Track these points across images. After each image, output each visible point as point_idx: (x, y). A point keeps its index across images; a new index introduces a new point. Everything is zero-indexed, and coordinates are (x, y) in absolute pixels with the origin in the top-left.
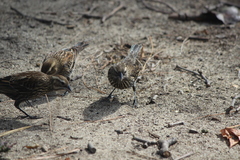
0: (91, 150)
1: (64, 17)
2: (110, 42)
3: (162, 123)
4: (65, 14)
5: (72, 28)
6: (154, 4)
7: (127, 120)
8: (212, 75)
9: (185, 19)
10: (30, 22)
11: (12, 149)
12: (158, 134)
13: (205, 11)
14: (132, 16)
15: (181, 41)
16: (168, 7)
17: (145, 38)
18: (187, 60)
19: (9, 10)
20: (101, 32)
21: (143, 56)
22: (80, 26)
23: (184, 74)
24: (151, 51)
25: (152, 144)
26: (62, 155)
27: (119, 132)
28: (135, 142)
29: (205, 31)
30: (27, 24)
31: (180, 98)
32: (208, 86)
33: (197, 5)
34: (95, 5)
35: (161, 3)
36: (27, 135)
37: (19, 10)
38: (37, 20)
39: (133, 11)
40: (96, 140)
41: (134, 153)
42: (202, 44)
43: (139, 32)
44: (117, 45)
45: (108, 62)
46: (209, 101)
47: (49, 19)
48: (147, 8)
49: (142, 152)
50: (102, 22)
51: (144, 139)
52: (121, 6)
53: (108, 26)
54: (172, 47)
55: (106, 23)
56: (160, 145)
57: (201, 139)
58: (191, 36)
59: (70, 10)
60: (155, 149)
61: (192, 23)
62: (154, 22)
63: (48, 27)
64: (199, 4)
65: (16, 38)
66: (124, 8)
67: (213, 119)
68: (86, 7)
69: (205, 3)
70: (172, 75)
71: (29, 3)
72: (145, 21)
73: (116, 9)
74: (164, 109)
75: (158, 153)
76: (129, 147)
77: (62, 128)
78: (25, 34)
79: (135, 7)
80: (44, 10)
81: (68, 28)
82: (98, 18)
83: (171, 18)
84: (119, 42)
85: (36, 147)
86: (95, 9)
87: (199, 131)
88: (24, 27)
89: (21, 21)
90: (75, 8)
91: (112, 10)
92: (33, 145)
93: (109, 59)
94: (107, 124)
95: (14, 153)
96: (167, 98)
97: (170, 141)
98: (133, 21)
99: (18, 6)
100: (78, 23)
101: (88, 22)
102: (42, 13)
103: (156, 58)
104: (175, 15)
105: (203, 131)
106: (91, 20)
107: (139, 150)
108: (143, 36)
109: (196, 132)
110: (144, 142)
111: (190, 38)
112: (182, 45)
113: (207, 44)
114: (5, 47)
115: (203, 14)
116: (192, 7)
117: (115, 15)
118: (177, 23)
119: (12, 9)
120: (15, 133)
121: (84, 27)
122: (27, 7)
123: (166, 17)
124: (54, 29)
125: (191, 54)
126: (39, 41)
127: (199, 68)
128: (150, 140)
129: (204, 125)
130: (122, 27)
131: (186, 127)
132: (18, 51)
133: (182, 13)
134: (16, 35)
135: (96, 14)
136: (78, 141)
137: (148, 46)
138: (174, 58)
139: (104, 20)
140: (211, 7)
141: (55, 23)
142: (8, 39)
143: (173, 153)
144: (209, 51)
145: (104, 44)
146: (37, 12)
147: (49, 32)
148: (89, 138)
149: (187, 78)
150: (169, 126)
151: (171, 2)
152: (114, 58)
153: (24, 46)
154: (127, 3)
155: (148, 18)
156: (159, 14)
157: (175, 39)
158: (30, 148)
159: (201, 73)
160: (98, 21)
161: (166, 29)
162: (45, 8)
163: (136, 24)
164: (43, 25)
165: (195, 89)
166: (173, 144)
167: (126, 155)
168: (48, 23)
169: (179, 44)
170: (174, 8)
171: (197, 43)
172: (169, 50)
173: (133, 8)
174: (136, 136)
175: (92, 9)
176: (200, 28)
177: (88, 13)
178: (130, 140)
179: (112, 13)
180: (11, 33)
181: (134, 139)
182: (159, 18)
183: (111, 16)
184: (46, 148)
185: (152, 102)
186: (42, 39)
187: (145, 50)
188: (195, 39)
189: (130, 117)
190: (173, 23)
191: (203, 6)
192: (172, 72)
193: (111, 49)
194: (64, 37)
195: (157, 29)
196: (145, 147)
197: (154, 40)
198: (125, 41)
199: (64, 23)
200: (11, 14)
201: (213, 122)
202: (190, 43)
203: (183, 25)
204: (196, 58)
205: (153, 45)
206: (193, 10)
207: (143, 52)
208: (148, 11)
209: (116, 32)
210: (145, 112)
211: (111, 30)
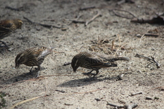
1: (60, 23)
2: (91, 39)
3: (127, 93)
4: (60, 21)
5: (65, 30)
6: (121, 12)
7: (103, 92)
8: (161, 60)
9: (142, 22)
10: (37, 27)
12: (124, 100)
13: (156, 17)
14: (106, 20)
15: (139, 37)
16: (131, 14)
17: (115, 36)
18: (144, 50)
19: (22, 19)
20: (85, 32)
21: (114, 48)
22: (70, 29)
23: (142, 60)
24: (119, 44)
25: (121, 107)
27: (98, 100)
28: (109, 106)
29: (156, 30)
30: (35, 28)
31: (140, 76)
32: (158, 67)
33: (150, 12)
34: (80, 14)
35: (126, 11)
36: (35, 103)
37: (29, 19)
38: (42, 25)
39: (107, 18)
40: (82, 106)
42: (154, 39)
43: (111, 31)
44: (96, 41)
46: (159, 77)
47: (49, 25)
48: (116, 15)
50: (85, 26)
51: (115, 104)
52: (98, 14)
53: (89, 28)
54: (134, 41)
55: (88, 26)
56: (126, 108)
57: (154, 104)
58: (146, 33)
59: (64, 18)
61: (147, 24)
62: (121, 24)
63: (49, 30)
64: (152, 12)
65: (28, 38)
66: (101, 16)
67: (162, 90)
68: (75, 15)
69: (155, 11)
70: (134, 60)
71: (36, 14)
72: (115, 24)
73: (95, 17)
74: (128, 83)
77: (59, 98)
78: (33, 35)
79: (108, 14)
81: (63, 30)
82: (83, 23)
83: (132, 21)
84: (97, 39)
86: (80, 17)
87: (153, 98)
88: (32, 30)
89: (31, 26)
90: (67, 17)
91: (92, 17)
94: (89, 94)
96: (130, 76)
97: (133, 105)
98: (107, 25)
99: (28, 16)
100: (69, 27)
101: (76, 26)
102: (44, 20)
103: (123, 49)
104: (135, 19)
105: (155, 98)
106: (78, 25)
108: (113, 34)
109: (151, 99)
110: (115, 106)
111: (146, 35)
112: (140, 39)
113: (157, 39)
114: (20, 44)
115: (154, 19)
116: (147, 14)
117: (95, 20)
118: (136, 25)
119: (24, 18)
120: (28, 102)
121: (73, 29)
122: (35, 16)
123: (129, 21)
124: (53, 31)
125: (147, 45)
126: (43, 39)
127: (152, 55)
128: (119, 105)
129: (156, 94)
130: (99, 28)
131: (144, 96)
133: (140, 18)
134: (27, 35)
135: (81, 20)
136: (70, 107)
137: (117, 41)
138: (135, 48)
139: (86, 24)
140: (160, 14)
141: (54, 27)
144: (159, 44)
145: (87, 40)
146: (41, 19)
147: (49, 33)
148: (77, 104)
149: (144, 62)
150: (132, 95)
151: (133, 11)
153: (33, 43)
154: (102, 12)
155: (117, 22)
156: (124, 19)
159: (153, 58)
160: (83, 25)
161: (129, 29)
162: (47, 17)
163: (109, 26)
164: (45, 29)
165: (149, 70)
166: (135, 107)
168: (49, 27)
169: (138, 39)
170: (135, 15)
171: (150, 38)
172: (132, 43)
173: (107, 16)
174: (109, 103)
175: (78, 17)
176: (152, 28)
177: (76, 20)
178: (105, 105)
179: (93, 19)
180: (24, 34)
181: (108, 104)
182: (124, 22)
183: (91, 22)
185: (120, 79)
186: (45, 38)
188: (149, 36)
189: (105, 90)
190: (134, 25)
191: (154, 13)
192: (133, 58)
194: (59, 36)
195: (123, 29)
197: (121, 37)
198: (101, 38)
199: (60, 26)
200: (24, 21)
201: (162, 92)
202: (145, 38)
203: (141, 26)
204: (150, 48)
205: (120, 40)
206: (148, 16)
207: (113, 45)
208: (117, 17)
209: (95, 32)
210: (115, 86)
211: (91, 31)
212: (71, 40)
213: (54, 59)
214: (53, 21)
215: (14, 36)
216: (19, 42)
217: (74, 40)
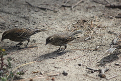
0: (65, 74)
1: (52, 7)
2: (76, 19)
4: (53, 5)
5: (56, 12)
7: (83, 59)
9: (114, 7)
10: (35, 9)
11: (26, 73)
14: (87, 5)
15: (111, 18)
16: (105, 1)
17: (93, 17)
18: (114, 28)
19: (25, 3)
20: (71, 14)
21: (92, 26)
22: (60, 11)
23: (113, 35)
24: (96, 23)
25: (96, 71)
26: (51, 76)
28: (87, 70)
30: (34, 10)
34: (68, 0)
36: (33, 66)
37: (30, 3)
38: (39, 8)
39: (87, 3)
40: (68, 69)
41: (87, 75)
43: (90, 14)
44: (79, 21)
45: (74, 29)
47: (45, 8)
48: (94, 1)
49: (91, 75)
50: (71, 9)
51: (92, 68)
53: (74, 11)
54: (107, 22)
55: (73, 10)
56: (100, 71)
59: (55, 3)
60: (97, 73)
61: (117, 9)
62: (98, 9)
63: (44, 12)
65: (28, 17)
66: (83, 2)
68: (64, 1)
70: (107, 36)
72: (93, 8)
73: (79, 2)
74: (102, 53)
75: (99, 76)
76: (84, 72)
77: (51, 62)
78: (33, 15)
80: (42, 3)
81: (54, 12)
82: (69, 7)
83: (106, 7)
84: (80, 19)
85: (38, 72)
86: (68, 2)
88: (32, 11)
89: (31, 9)
90: (58, 2)
91: (77, 3)
92: (36, 71)
93: (75, 28)
94: (73, 61)
95: (27, 75)
96: (104, 47)
97: (105, 69)
98: (87, 9)
99: (29, 1)
100: (59, 10)
101: (64, 9)
103: (99, 27)
104: (109, 5)
106: (66, 8)
107: (90, 74)
108: (92, 16)
109: (119, 65)
110: (92, 70)
111: (116, 17)
112: (112, 20)
114: (23, 22)
117: (78, 5)
118: (109, 9)
119: (26, 2)
120: (27, 65)
121: (62, 11)
122: (34, 1)
124: (47, 12)
125: (116, 25)
128: (95, 69)
130: (81, 11)
131: (114, 63)
132: (29, 24)
133: (112, 4)
134: (28, 15)
135: (68, 5)
136: (59, 69)
137: (95, 21)
138: (108, 27)
139: (72, 8)
141: (48, 9)
142: (24, 18)
143: (107, 75)
145: (72, 20)
146: (39, 4)
147: (45, 14)
148: (64, 67)
152: (77, 27)
153: (32, 21)
155: (95, 7)
156: (100, 5)
157: (109, 17)
158: (35, 73)
160: (70, 8)
161: (104, 12)
162: (43, 2)
163: (89, 10)
164: (42, 11)
166: (107, 71)
167: (83, 76)
168: (44, 9)
169: (111, 20)
170: (108, 2)
171: (120, 19)
172: (105, 23)
173: (87, 2)
174: (88, 67)
175: (66, 2)
177: (64, 4)
178: (85, 69)
179: (77, 4)
180: (26, 15)
181: (87, 68)
182: (100, 7)
183: (76, 6)
184: (42, 73)
185: (96, 50)
186: (41, 17)
187: (93, 23)
188: (119, 17)
189: (85, 57)
190: (108, 9)
192: (106, 34)
193: (76, 22)
194: (52, 16)
195: (99, 12)
196: (92, 72)
197: (98, 18)
198: (83, 19)
199: (52, 9)
200: (26, 5)
202: (116, 19)
203: (113, 10)
204: (119, 27)
205: (97, 20)
206: (118, 2)
207: (92, 24)
208: (95, 3)
209: (78, 14)
210: (93, 55)
211: (76, 13)
212: (61, 20)
213: (48, 34)
214: (48, 5)
215: (19, 16)
216: (22, 20)
217: (63, 20)
